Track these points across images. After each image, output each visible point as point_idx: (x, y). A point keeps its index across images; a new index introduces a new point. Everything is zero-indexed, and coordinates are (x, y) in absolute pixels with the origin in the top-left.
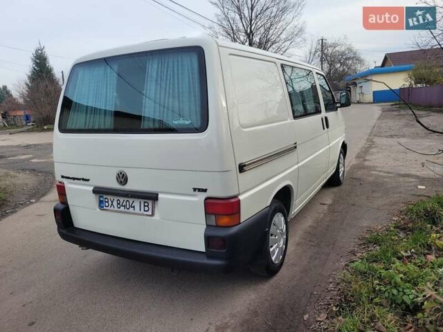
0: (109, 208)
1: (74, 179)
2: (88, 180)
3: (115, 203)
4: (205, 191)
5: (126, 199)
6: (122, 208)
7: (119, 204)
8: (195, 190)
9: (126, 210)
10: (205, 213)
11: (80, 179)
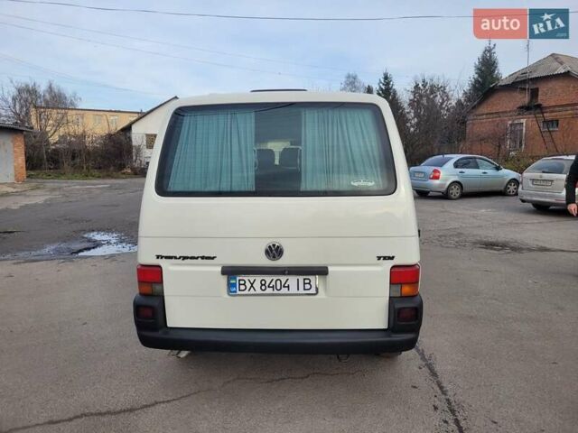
0: (246, 292)
1: (185, 258)
2: (213, 258)
3: (257, 285)
5: (275, 278)
6: (269, 291)
7: (264, 285)
8: (379, 258)
9: (276, 292)
10: (391, 283)
11: (197, 258)
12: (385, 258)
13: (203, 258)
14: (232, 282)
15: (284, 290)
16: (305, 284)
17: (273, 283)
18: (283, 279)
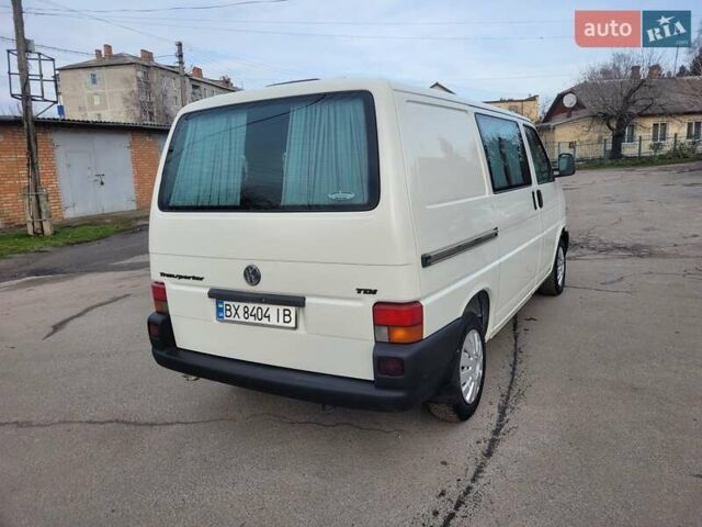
0: (231, 318)
1: (180, 277)
2: (201, 279)
3: (241, 312)
5: (257, 306)
6: (251, 319)
7: (247, 312)
8: (359, 291)
9: (257, 321)
10: (374, 324)
11: (189, 278)
12: (366, 291)
13: (194, 278)
14: (220, 306)
15: (265, 321)
16: (285, 315)
17: (255, 312)
18: (264, 307)
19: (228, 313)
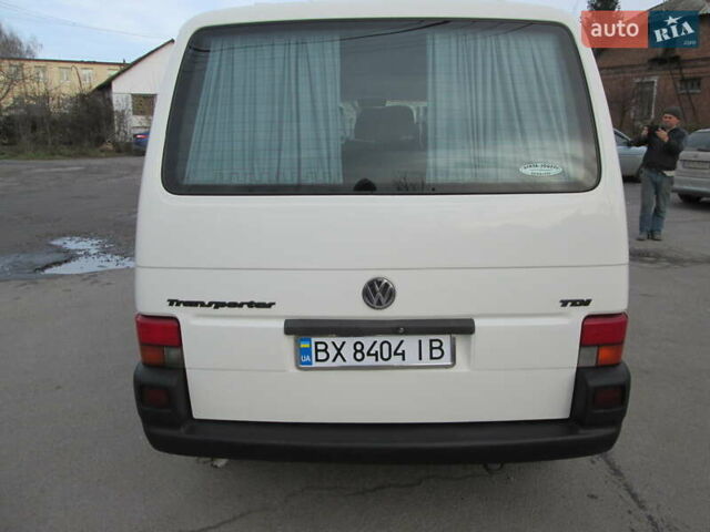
0: (329, 363)
1: (218, 305)
2: (269, 305)
3: (348, 351)
4: (586, 303)
5: (379, 339)
6: (370, 361)
7: (361, 351)
8: (564, 303)
9: (381, 362)
10: (581, 345)
11: (241, 305)
12: (574, 303)
13: (251, 305)
14: (304, 345)
15: (395, 360)
16: (432, 348)
17: (377, 348)
18: (394, 340)
19: (322, 356)
